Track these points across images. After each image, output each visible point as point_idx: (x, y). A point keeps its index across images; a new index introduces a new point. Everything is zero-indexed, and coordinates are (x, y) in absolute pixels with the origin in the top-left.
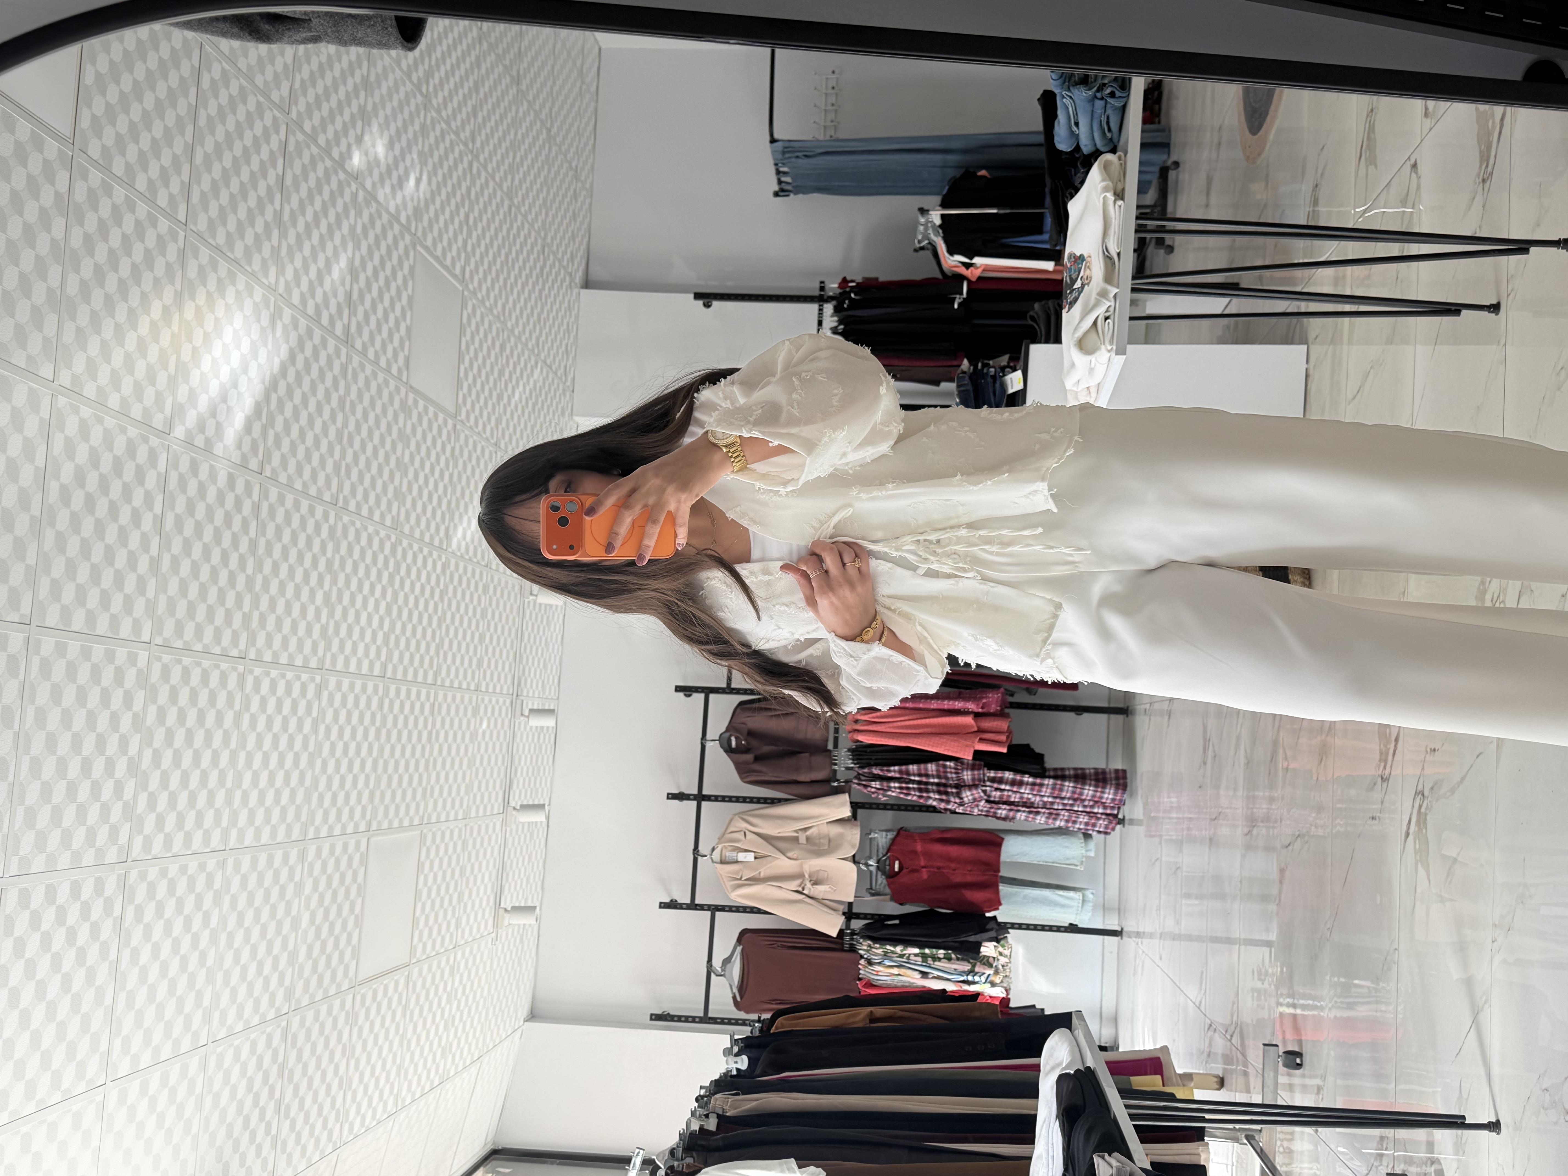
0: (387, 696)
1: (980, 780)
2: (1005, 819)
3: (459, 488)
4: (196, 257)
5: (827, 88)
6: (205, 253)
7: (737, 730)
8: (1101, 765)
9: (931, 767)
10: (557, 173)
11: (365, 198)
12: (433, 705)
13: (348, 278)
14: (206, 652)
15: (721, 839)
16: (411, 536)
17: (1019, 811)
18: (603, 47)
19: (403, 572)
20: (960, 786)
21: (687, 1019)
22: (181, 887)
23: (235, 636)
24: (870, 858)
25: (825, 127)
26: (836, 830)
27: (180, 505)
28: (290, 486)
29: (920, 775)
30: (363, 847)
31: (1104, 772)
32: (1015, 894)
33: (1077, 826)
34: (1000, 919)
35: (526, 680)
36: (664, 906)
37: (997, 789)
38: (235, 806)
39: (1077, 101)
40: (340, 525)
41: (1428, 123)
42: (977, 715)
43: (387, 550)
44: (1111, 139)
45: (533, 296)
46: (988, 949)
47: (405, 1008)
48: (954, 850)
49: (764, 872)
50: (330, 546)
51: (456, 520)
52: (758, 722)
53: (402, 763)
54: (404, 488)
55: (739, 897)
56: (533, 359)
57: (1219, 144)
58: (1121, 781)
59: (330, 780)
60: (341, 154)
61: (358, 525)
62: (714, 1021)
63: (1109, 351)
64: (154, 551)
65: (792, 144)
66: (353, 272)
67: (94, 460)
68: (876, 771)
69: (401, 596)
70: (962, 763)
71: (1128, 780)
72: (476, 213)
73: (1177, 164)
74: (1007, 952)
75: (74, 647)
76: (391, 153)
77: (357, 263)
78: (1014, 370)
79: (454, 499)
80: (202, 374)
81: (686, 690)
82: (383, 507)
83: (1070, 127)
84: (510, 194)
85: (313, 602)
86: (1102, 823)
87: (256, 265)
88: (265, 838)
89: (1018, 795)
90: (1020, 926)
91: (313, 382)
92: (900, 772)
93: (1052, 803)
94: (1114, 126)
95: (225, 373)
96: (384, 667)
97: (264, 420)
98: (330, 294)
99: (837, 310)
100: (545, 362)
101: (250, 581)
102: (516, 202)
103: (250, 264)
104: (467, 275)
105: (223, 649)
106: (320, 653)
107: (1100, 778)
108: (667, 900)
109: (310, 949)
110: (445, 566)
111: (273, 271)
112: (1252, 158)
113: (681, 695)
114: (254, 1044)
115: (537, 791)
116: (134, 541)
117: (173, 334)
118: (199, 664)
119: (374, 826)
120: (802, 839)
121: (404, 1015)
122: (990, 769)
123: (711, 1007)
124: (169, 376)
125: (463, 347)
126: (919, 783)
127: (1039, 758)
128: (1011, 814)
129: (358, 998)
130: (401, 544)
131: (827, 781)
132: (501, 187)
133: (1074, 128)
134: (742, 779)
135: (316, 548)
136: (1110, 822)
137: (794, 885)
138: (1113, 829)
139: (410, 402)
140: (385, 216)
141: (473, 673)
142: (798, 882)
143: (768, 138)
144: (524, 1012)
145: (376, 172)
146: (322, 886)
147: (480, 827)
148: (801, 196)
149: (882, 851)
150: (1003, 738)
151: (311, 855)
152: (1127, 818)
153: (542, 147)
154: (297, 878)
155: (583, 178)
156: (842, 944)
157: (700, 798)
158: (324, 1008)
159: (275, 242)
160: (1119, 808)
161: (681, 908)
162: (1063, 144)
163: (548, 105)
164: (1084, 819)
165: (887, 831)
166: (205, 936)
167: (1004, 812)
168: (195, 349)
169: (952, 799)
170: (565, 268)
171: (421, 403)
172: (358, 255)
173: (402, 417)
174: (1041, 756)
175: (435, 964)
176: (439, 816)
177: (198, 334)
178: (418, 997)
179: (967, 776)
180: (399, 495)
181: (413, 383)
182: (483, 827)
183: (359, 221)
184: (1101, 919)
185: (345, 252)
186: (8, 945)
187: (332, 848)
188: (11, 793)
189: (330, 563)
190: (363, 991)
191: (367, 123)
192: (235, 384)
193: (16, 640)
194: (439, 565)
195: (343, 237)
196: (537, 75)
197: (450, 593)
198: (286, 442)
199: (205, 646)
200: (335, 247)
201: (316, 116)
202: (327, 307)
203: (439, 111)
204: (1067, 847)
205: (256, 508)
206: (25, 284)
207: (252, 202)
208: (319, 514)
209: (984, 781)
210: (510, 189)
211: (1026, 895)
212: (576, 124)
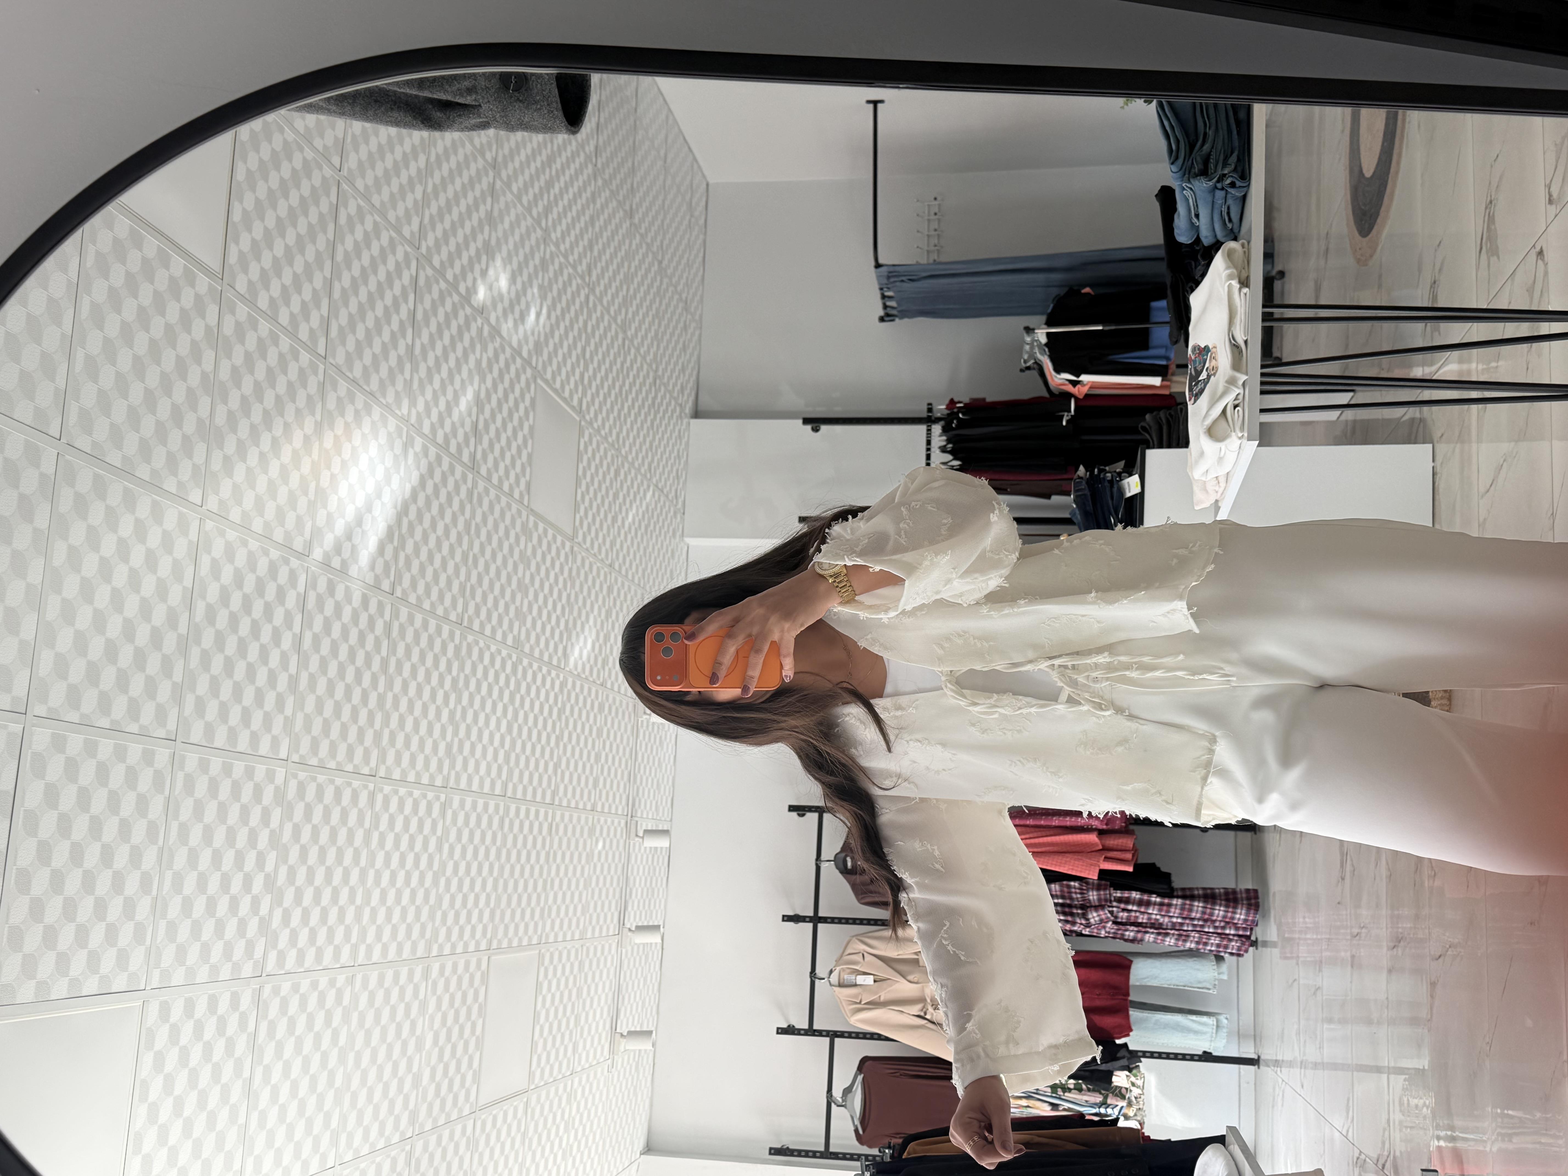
0: (508, 815)
1: (1106, 900)
2: (1133, 941)
3: (576, 608)
4: (335, 390)
5: (929, 215)
6: (343, 386)
8: (1231, 885)
10: (668, 305)
11: (490, 332)
12: (551, 826)
13: (475, 410)
14: (339, 770)
15: (838, 962)
16: (531, 655)
17: (1147, 932)
18: (711, 181)
19: (523, 690)
20: (1086, 907)
21: (807, 1154)
22: (312, 1003)
23: (367, 753)
25: (928, 252)
27: (318, 624)
28: (419, 606)
30: (484, 966)
31: (1234, 892)
32: (1146, 1020)
33: (1209, 948)
34: (1132, 1048)
35: (640, 801)
36: (781, 1031)
37: (1124, 910)
38: (364, 923)
39: (1198, 193)
40: (465, 644)
41: (1552, 210)
42: (1101, 833)
43: (508, 670)
44: (1232, 229)
45: (645, 426)
46: (1120, 1079)
47: (524, 1135)
49: (884, 996)
50: (455, 665)
51: (574, 640)
53: (521, 883)
54: (525, 609)
55: (859, 1021)
56: (645, 483)
57: (1327, 250)
58: (1253, 901)
59: (453, 899)
60: (467, 289)
61: (482, 644)
62: (835, 1156)
63: (1240, 438)
64: (293, 670)
65: (897, 269)
66: (479, 403)
67: (239, 581)
69: (521, 714)
70: (1087, 883)
71: (1260, 900)
72: (592, 347)
73: (1282, 274)
74: (1139, 1082)
75: (216, 764)
76: (513, 288)
77: (483, 395)
78: (1131, 475)
79: (571, 618)
80: (339, 499)
81: (799, 810)
82: (505, 626)
83: (1190, 219)
84: (624, 327)
85: (439, 720)
86: (1234, 945)
87: (390, 398)
88: (392, 955)
89: (1146, 916)
90: (1152, 1055)
91: (441, 506)
93: (1182, 924)
94: (1235, 216)
95: (360, 499)
96: (505, 786)
97: (396, 543)
98: (458, 425)
99: (945, 430)
100: (657, 486)
101: (381, 699)
102: (629, 334)
103: (384, 396)
104: (584, 407)
105: (355, 766)
106: (445, 772)
107: (1231, 898)
108: (785, 1026)
109: (433, 1071)
110: (563, 685)
111: (405, 403)
112: (1362, 260)
113: (794, 814)
114: (379, 1168)
115: (652, 912)
116: (274, 659)
117: (313, 462)
118: (332, 782)
119: (495, 945)
121: (523, 1143)
122: (1116, 889)
123: (832, 1141)
124: (309, 501)
125: (580, 473)
127: (1166, 877)
128: (1139, 936)
129: (479, 1124)
130: (521, 663)
132: (615, 320)
133: (1195, 220)
134: (859, 900)
135: (443, 666)
136: (1243, 944)
137: (916, 1009)
138: (1246, 951)
139: (531, 524)
140: (508, 351)
141: (590, 793)
142: (920, 1006)
143: (873, 263)
144: (640, 1144)
145: (500, 307)
146: (445, 1005)
147: (596, 948)
148: (906, 320)
150: (1129, 856)
151: (435, 972)
152: (1260, 939)
153: (654, 280)
154: (421, 996)
155: (693, 310)
157: (816, 920)
158: (446, 1134)
159: (407, 375)
160: (1251, 929)
161: (799, 1034)
162: (1183, 237)
163: (659, 239)
164: (1215, 940)
166: (334, 1056)
167: (1132, 934)
168: (333, 476)
169: (1078, 921)
170: (676, 399)
171: (541, 526)
172: (483, 387)
173: (523, 539)
174: (1168, 875)
175: (553, 1090)
176: (556, 936)
177: (336, 462)
178: (536, 1126)
179: (1093, 896)
180: (520, 615)
181: (533, 506)
182: (599, 948)
183: (485, 356)
184: (1237, 1047)
185: (472, 384)
186: (148, 1059)
187: (455, 966)
188: (154, 907)
189: (455, 681)
190: (483, 1117)
191: (491, 257)
192: (369, 509)
193: (162, 755)
194: (557, 683)
195: (470, 371)
196: (649, 209)
197: (568, 712)
198: (415, 564)
199: (338, 763)
200: (462, 381)
201: (444, 251)
202: (455, 436)
203: (557, 245)
204: (1198, 970)
205: (388, 627)
206: (177, 416)
207: (386, 336)
208: (445, 633)
209: (1111, 901)
210: (624, 322)
211: (1157, 1021)
212: (686, 256)
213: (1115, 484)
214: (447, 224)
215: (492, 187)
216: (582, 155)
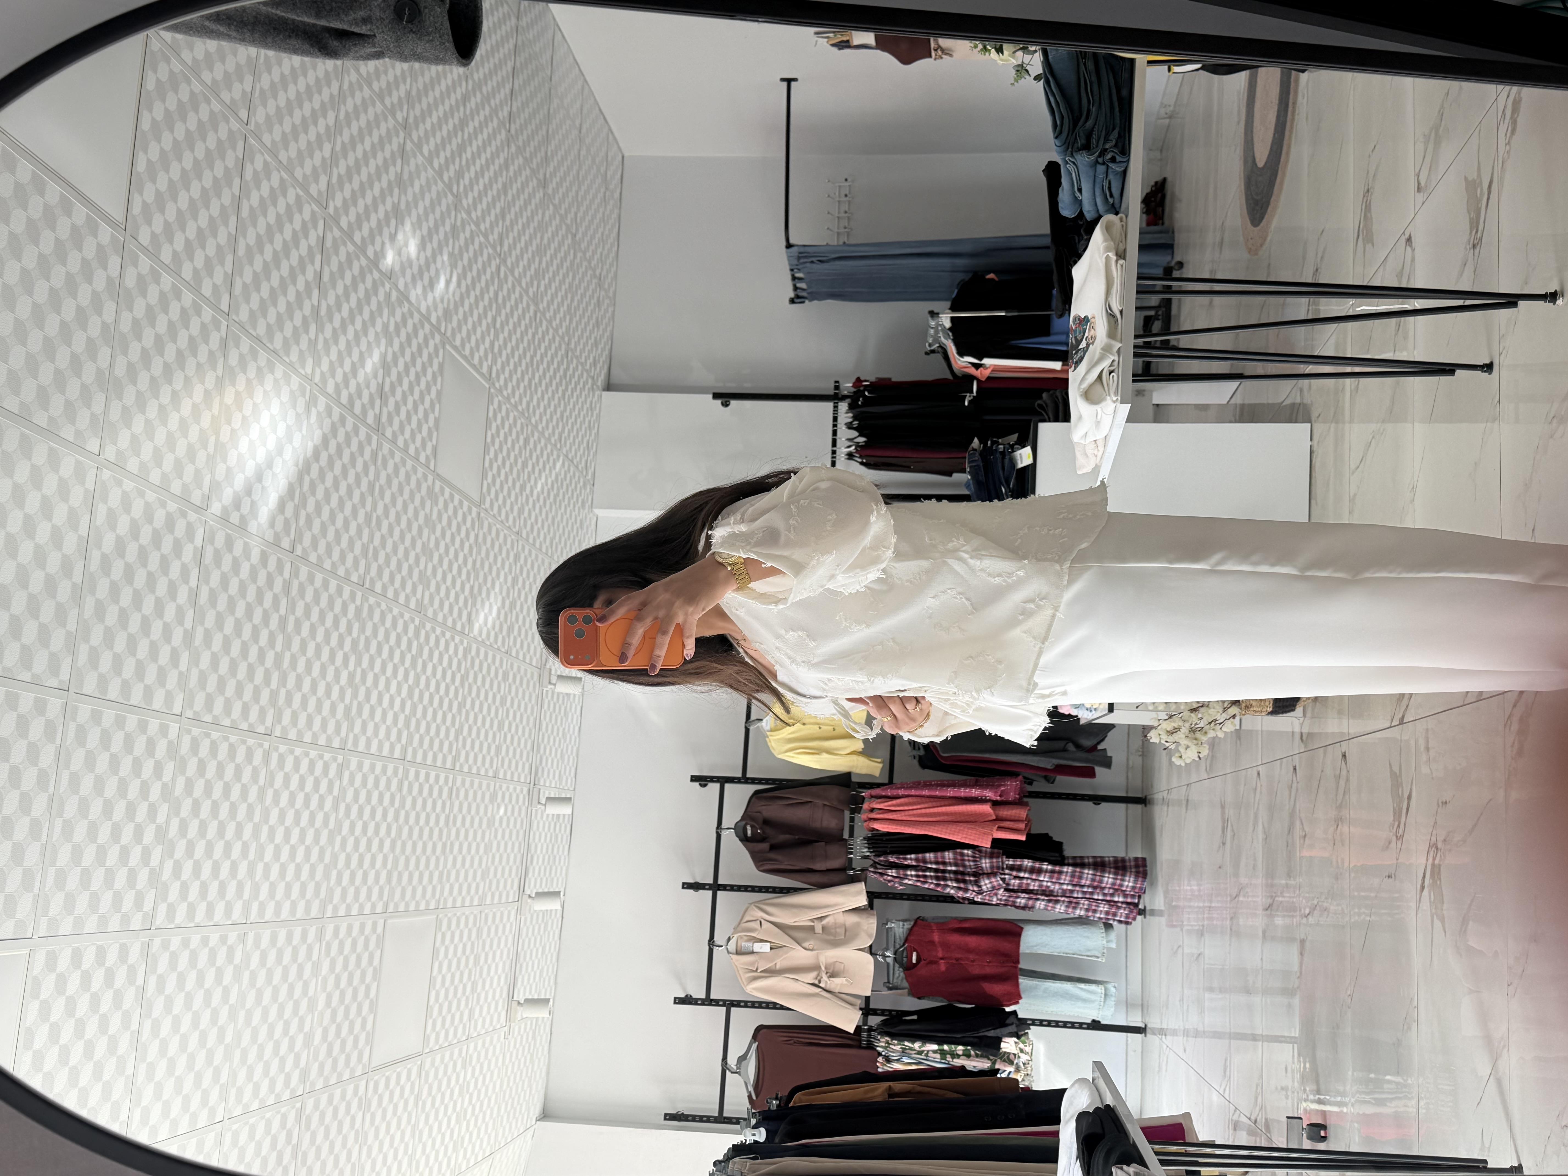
0: (407, 778)
1: (998, 868)
2: (1024, 908)
3: (481, 574)
4: (237, 346)
5: (839, 196)
6: (246, 344)
7: (753, 819)
8: (1121, 854)
9: (949, 855)
10: (581, 280)
11: (398, 298)
12: (451, 790)
13: (381, 372)
14: (234, 727)
15: (736, 930)
16: (434, 619)
17: (1037, 899)
18: (626, 154)
19: (425, 655)
20: (978, 874)
21: (701, 1119)
22: (203, 959)
23: (262, 712)
24: (887, 949)
25: (838, 234)
26: (853, 919)
27: (215, 578)
28: (319, 566)
29: (937, 863)
30: (380, 930)
31: (1123, 860)
32: (1036, 988)
33: (1098, 915)
34: (1021, 1015)
35: (543, 770)
36: (679, 1001)
37: (1016, 877)
38: (257, 879)
39: (1080, 166)
40: (366, 606)
41: (1421, 197)
42: (995, 804)
43: (411, 633)
44: (1112, 204)
45: (556, 396)
46: (1008, 1045)
47: (417, 1098)
48: (972, 941)
49: (780, 964)
50: (356, 627)
51: (478, 606)
52: (775, 811)
53: (420, 845)
54: (429, 572)
55: (756, 990)
56: (555, 453)
57: (1222, 239)
58: (1141, 869)
59: (348, 859)
60: (376, 253)
61: (383, 606)
62: (729, 1121)
63: (1114, 401)
64: (188, 624)
65: (807, 249)
66: (385, 366)
67: (135, 531)
68: (892, 859)
69: (423, 679)
70: (980, 851)
71: (1148, 868)
72: (503, 317)
74: (1028, 1049)
75: (109, 716)
76: (422, 254)
77: (389, 358)
78: (1024, 447)
79: (477, 584)
80: (240, 455)
81: (702, 780)
82: (409, 589)
83: (1074, 194)
84: (535, 300)
85: (338, 682)
86: (1123, 912)
87: (294, 357)
88: (285, 914)
89: (1037, 883)
90: (1041, 1023)
91: (344, 467)
92: (917, 860)
93: (1072, 891)
94: (1116, 191)
95: (261, 455)
96: (404, 750)
97: (296, 501)
98: (363, 386)
99: (851, 407)
100: (567, 456)
101: (278, 658)
102: (541, 307)
103: (288, 355)
104: (494, 375)
105: (250, 725)
106: (343, 733)
107: (1120, 866)
108: (682, 995)
109: (325, 1031)
110: (467, 651)
111: (310, 362)
112: (1254, 249)
113: (697, 784)
114: (269, 1123)
115: (552, 880)
116: (170, 613)
117: (213, 416)
118: (226, 739)
119: (391, 908)
120: (818, 929)
121: (416, 1104)
122: (1008, 857)
123: (726, 1107)
124: (208, 455)
125: (489, 440)
126: (936, 870)
127: (1058, 847)
128: (1030, 903)
129: (371, 1085)
130: (424, 627)
131: (843, 870)
132: (527, 292)
133: (1078, 194)
134: (758, 867)
135: (343, 627)
136: (1131, 911)
137: (810, 977)
138: (1134, 919)
139: (437, 489)
140: (416, 316)
142: (814, 974)
143: (784, 243)
144: (536, 1111)
145: (408, 272)
146: (339, 967)
147: (494, 915)
148: (815, 302)
149: (899, 942)
150: (1022, 826)
151: (329, 934)
152: (1148, 908)
153: (567, 254)
154: (315, 957)
155: (606, 286)
156: (860, 1041)
157: (716, 887)
158: (338, 1093)
159: (312, 335)
160: (1140, 897)
161: (696, 1004)
162: (1067, 211)
163: (573, 210)
164: (1104, 908)
165: (904, 921)
166: (224, 1013)
167: (1023, 901)
168: (233, 432)
169: (971, 888)
170: (588, 372)
171: (447, 491)
172: (390, 350)
173: (428, 504)
174: (1061, 844)
175: (447, 1055)
176: (454, 901)
177: (237, 418)
178: (430, 1088)
179: (986, 864)
180: (424, 579)
181: (440, 471)
182: (498, 915)
183: (392, 319)
184: (1124, 1016)
185: (379, 347)
186: (34, 1008)
187: (350, 928)
188: (43, 853)
189: (355, 643)
190: (376, 1078)
191: (400, 221)
192: (270, 465)
193: (55, 705)
194: (461, 649)
195: (377, 334)
196: (563, 179)
197: (471, 679)
198: (317, 524)
199: (233, 721)
200: (369, 343)
201: (352, 212)
202: (360, 397)
203: (469, 213)
204: (1088, 937)
205: (287, 586)
206: (76, 363)
207: (291, 296)
208: (346, 594)
209: (1003, 869)
210: (536, 294)
211: (1046, 989)
212: (600, 230)
213: (1008, 455)
214: (356, 185)
215: (402, 149)
216: (495, 120)
